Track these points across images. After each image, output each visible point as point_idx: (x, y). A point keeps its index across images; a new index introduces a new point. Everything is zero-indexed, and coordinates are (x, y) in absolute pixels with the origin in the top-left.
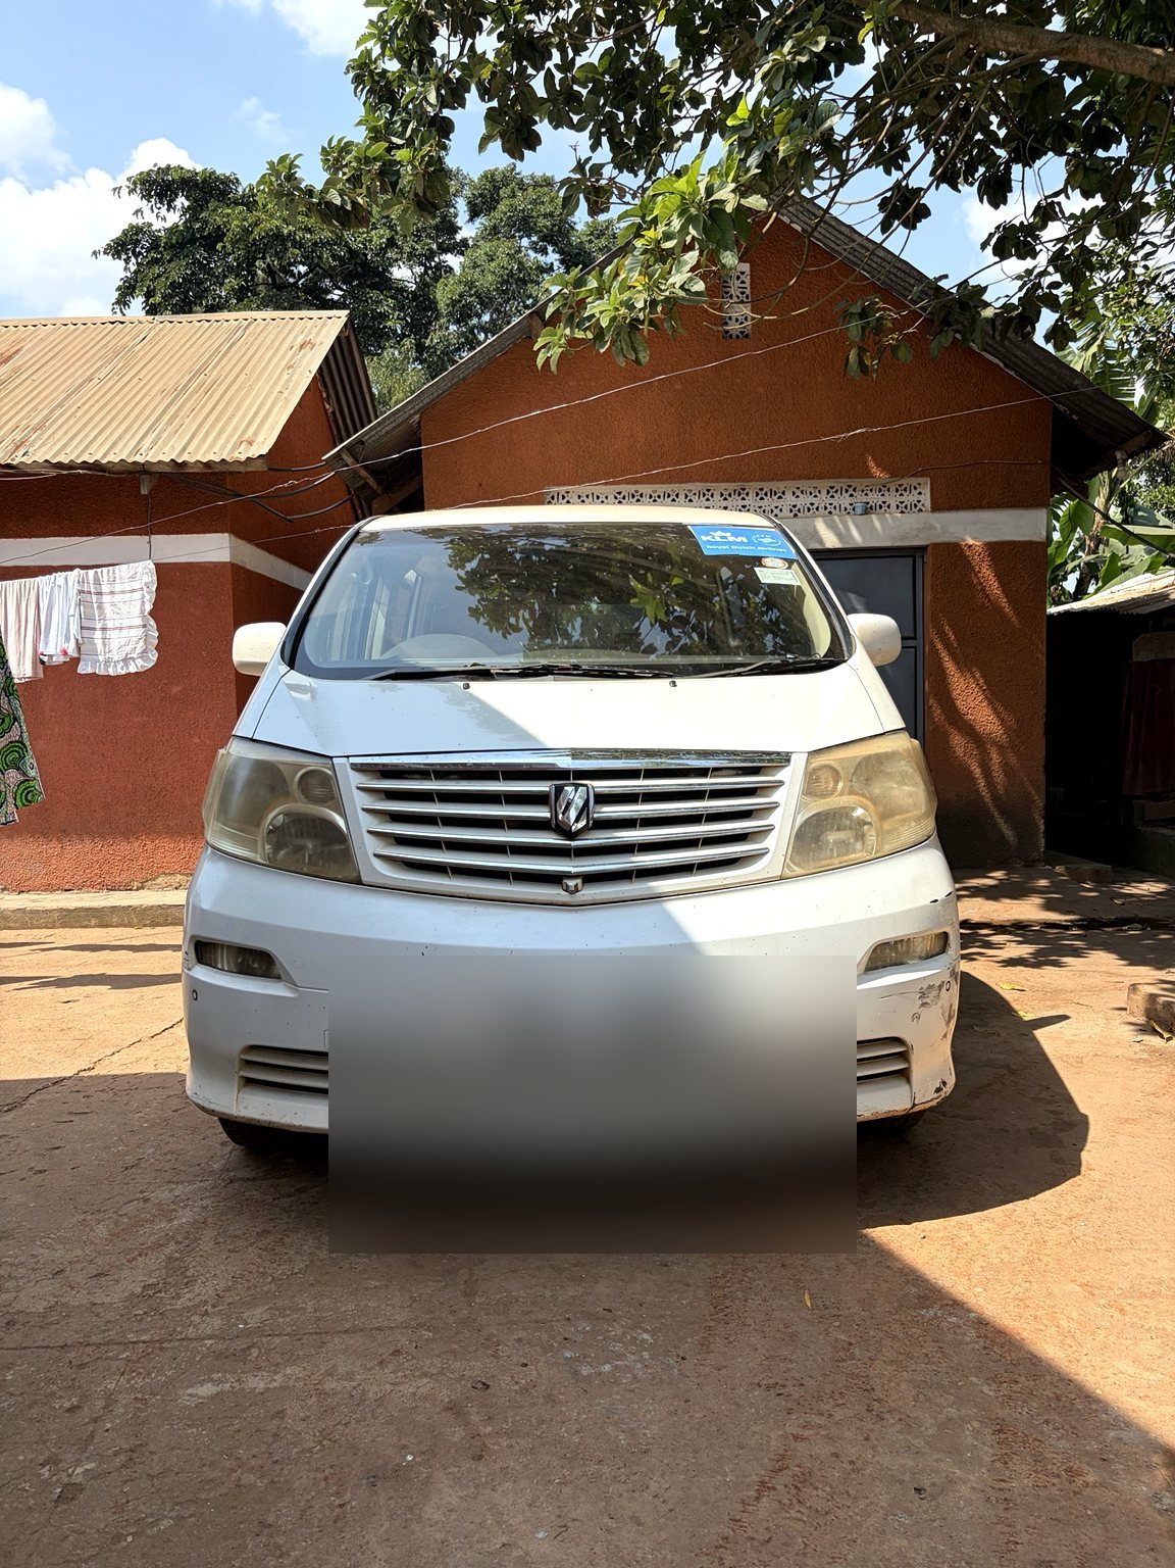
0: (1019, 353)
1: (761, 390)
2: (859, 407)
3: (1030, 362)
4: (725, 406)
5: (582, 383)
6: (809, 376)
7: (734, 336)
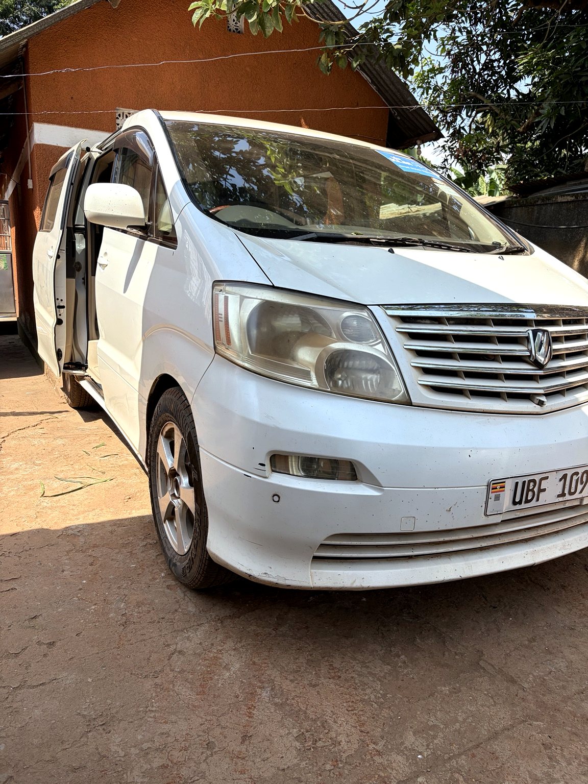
0: (383, 76)
1: (248, 69)
2: (300, 92)
3: (388, 82)
4: (228, 75)
5: (141, 40)
6: (275, 66)
7: (232, 30)
